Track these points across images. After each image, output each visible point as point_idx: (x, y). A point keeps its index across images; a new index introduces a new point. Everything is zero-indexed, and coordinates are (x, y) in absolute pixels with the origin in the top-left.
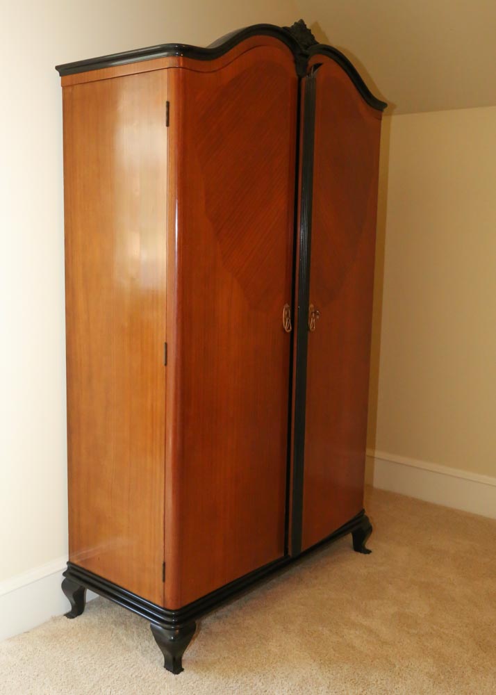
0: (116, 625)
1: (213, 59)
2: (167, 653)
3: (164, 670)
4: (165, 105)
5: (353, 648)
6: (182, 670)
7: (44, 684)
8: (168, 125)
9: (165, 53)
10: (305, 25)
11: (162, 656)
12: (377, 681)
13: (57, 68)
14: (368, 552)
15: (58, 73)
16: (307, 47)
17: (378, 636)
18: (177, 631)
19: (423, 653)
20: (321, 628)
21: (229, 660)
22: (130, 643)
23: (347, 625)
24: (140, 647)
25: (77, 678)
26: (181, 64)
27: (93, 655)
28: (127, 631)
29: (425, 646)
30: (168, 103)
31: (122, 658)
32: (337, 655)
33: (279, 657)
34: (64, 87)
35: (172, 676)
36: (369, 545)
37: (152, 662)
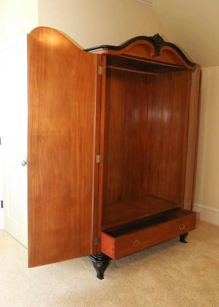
0: (82, 260)
1: (120, 50)
2: (98, 272)
3: (96, 278)
5: (171, 277)
6: (103, 278)
7: (53, 278)
10: (159, 36)
11: (97, 273)
12: (177, 290)
14: (186, 242)
16: (160, 44)
17: (182, 274)
18: (102, 264)
19: (199, 282)
20: (160, 269)
21: (121, 277)
22: (86, 267)
23: (170, 269)
24: (89, 269)
25: (65, 277)
26: (107, 53)
27: (72, 270)
28: (86, 263)
29: (200, 279)
31: (82, 272)
32: (164, 279)
33: (141, 278)
35: (99, 280)
36: (186, 240)
37: (93, 275)
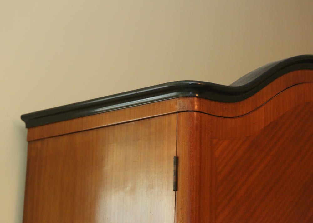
1: (240, 100)
4: (172, 161)
8: (176, 189)
9: (174, 94)
13: (24, 117)
15: (23, 124)
26: (196, 108)
30: (177, 160)
34: (31, 141)
